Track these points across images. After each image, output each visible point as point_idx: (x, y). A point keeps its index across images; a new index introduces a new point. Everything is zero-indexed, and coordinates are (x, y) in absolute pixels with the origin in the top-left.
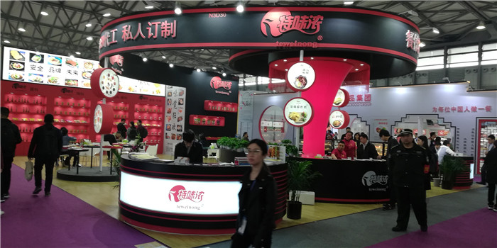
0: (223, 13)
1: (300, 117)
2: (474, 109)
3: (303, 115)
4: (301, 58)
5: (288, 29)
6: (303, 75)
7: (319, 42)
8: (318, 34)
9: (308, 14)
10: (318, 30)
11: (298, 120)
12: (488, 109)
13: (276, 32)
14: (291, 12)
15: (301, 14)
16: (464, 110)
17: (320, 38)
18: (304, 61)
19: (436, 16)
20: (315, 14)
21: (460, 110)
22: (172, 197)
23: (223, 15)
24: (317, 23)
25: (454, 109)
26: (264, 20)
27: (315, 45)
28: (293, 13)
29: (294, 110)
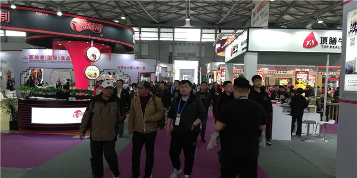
0: (46, 13)
1: (94, 75)
2: (138, 68)
3: (95, 74)
4: (92, 45)
5: (85, 28)
6: (95, 54)
7: (101, 37)
8: (100, 34)
9: (96, 22)
10: (100, 31)
11: (92, 77)
12: (144, 68)
13: (79, 29)
14: (87, 20)
15: (92, 22)
16: (133, 68)
17: (101, 35)
18: (94, 46)
19: (101, 6)
20: (99, 23)
21: (131, 68)
22: (75, 116)
23: (45, 15)
24: (100, 28)
25: (128, 68)
26: (72, 22)
27: (99, 39)
28: (88, 21)
29: (90, 71)
